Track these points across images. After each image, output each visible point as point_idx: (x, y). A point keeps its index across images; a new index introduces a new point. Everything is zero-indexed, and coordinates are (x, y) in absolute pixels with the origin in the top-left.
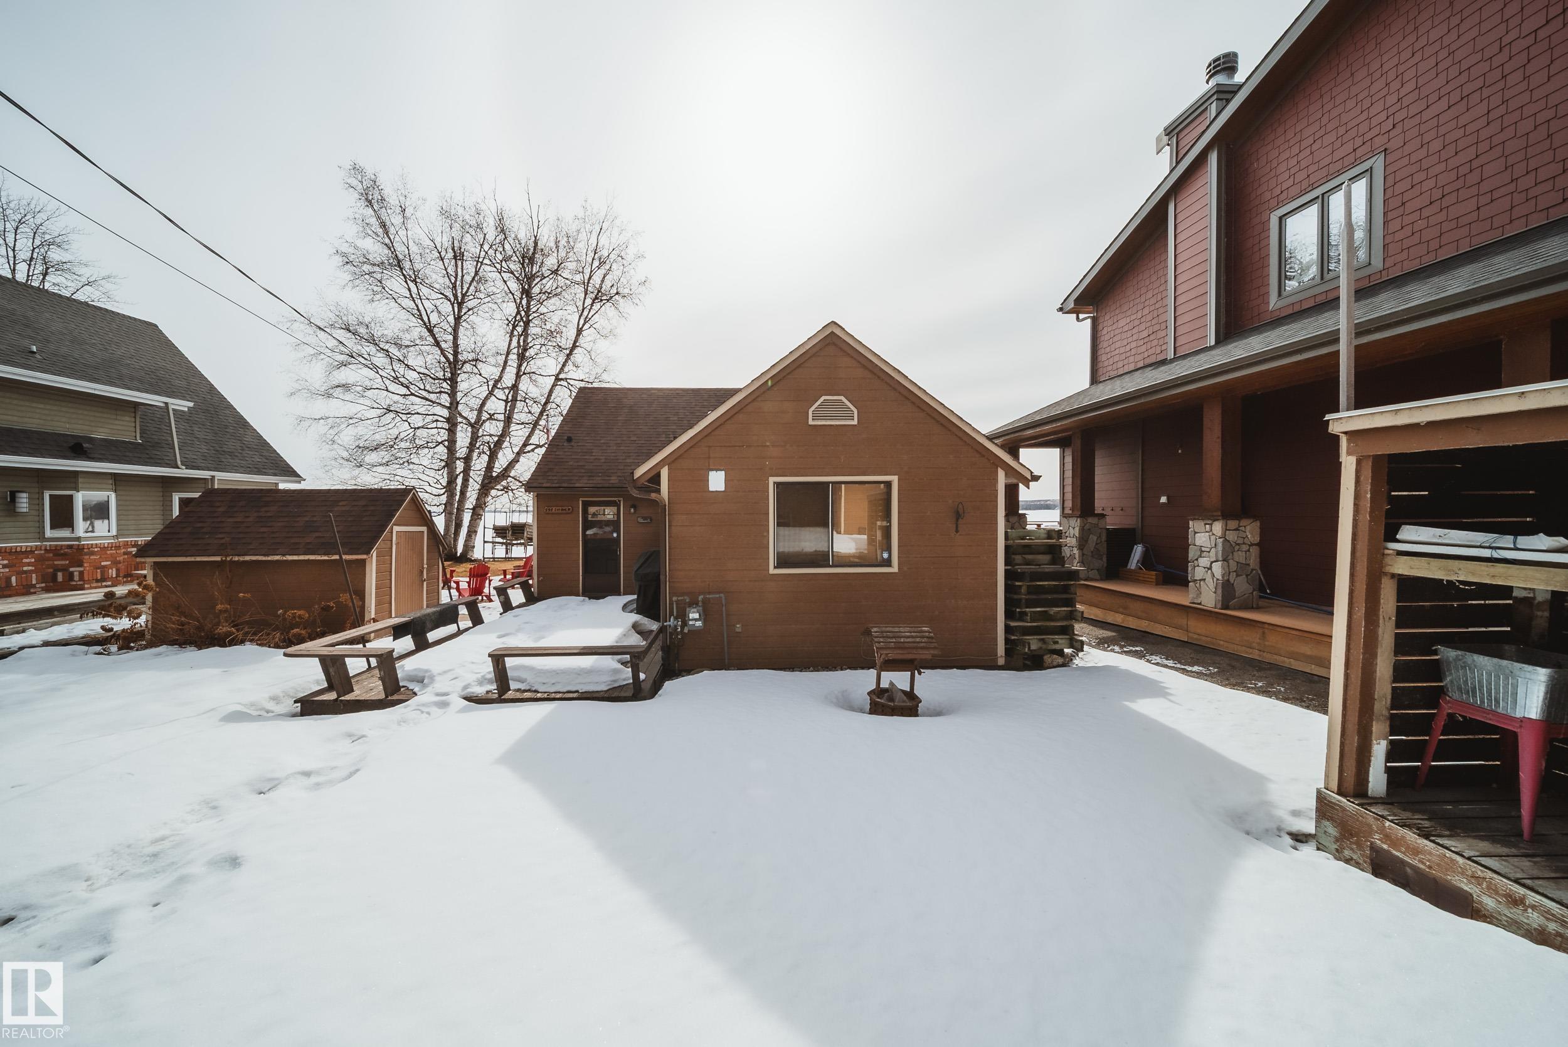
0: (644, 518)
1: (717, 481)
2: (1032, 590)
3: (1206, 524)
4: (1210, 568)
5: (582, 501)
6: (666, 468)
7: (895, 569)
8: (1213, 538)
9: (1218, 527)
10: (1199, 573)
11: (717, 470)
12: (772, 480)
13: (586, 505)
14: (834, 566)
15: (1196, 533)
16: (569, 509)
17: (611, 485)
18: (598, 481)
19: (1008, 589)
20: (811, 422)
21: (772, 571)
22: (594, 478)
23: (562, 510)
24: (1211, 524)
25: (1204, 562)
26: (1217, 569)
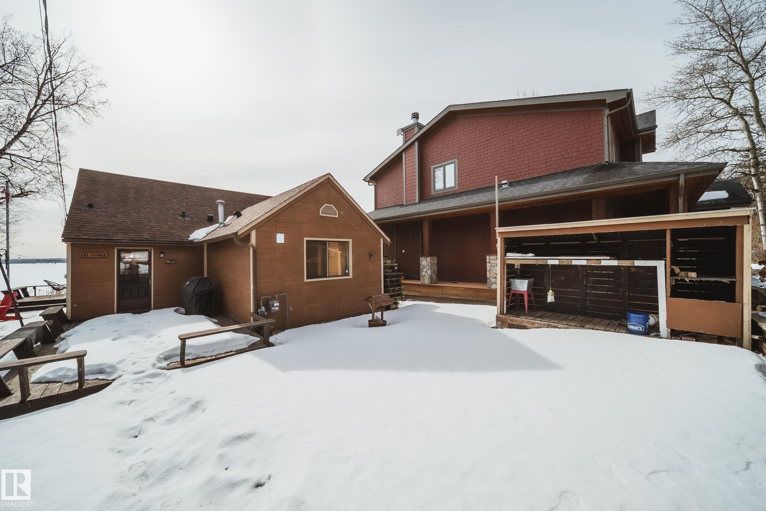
0: (171, 260)
1: (280, 238)
2: (391, 282)
3: (425, 258)
4: (427, 272)
5: (118, 249)
6: (255, 230)
7: (351, 276)
8: (427, 262)
9: (429, 259)
10: (424, 274)
11: (280, 233)
12: (305, 239)
13: (119, 252)
14: (329, 277)
15: (422, 261)
16: (105, 255)
17: (145, 239)
18: (132, 235)
19: (385, 282)
20: (321, 214)
21: (306, 280)
22: (128, 234)
23: (98, 255)
24: (427, 258)
25: (425, 270)
26: (429, 272)
